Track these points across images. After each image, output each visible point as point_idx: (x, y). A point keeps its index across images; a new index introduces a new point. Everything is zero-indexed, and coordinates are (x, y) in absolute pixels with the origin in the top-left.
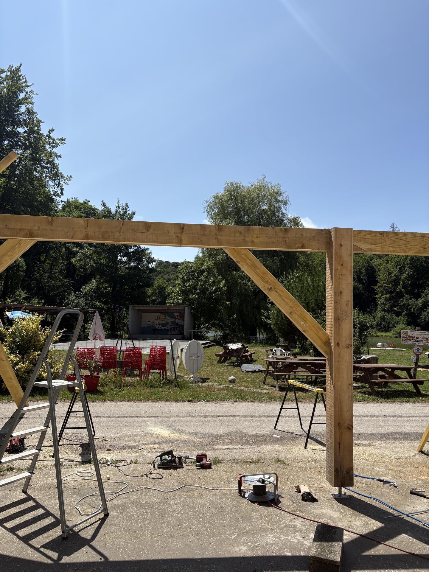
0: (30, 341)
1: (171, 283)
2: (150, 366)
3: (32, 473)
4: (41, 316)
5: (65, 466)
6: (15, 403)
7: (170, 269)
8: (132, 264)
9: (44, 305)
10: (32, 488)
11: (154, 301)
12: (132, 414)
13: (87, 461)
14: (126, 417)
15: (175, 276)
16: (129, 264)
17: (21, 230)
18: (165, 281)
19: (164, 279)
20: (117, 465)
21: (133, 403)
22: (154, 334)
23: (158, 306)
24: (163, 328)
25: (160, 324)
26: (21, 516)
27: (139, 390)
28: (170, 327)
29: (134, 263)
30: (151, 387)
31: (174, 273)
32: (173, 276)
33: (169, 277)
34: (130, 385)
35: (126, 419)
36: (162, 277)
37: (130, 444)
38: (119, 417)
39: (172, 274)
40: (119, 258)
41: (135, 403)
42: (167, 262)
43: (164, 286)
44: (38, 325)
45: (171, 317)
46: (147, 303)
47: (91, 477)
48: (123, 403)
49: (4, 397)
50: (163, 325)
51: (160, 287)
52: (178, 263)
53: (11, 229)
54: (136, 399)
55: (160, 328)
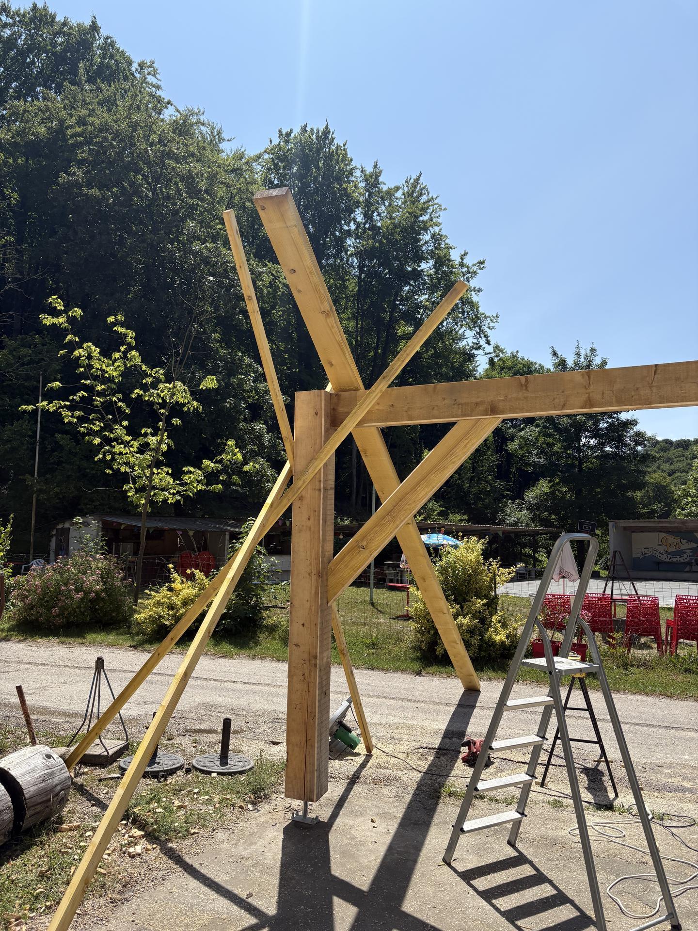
0: (469, 581)
1: (677, 478)
2: (678, 633)
3: (522, 814)
4: (481, 542)
5: (567, 806)
6: (459, 681)
7: (672, 453)
8: (608, 449)
9: (468, 523)
10: (522, 840)
11: (653, 512)
12: (664, 722)
13: (606, 806)
14: (654, 726)
15: (685, 464)
16: (602, 448)
17: (477, 404)
18: (665, 474)
19: (663, 471)
20: (667, 823)
21: (657, 699)
22: (658, 570)
23: (663, 520)
24: (675, 560)
25: (668, 553)
26: (517, 890)
27: (662, 676)
28: (688, 559)
29: (611, 447)
30: (685, 672)
31: (682, 458)
32: (680, 465)
33: (672, 467)
34: (643, 664)
35: (654, 730)
36: (658, 468)
37: (676, 781)
38: (639, 725)
39: (677, 461)
40: (583, 440)
41: (663, 700)
42: (667, 441)
43: (665, 484)
44: (478, 555)
45: (690, 541)
46: (640, 516)
47: (622, 839)
48: (638, 697)
49: (441, 669)
50: (675, 554)
51: (656, 486)
52: (689, 441)
53: (462, 404)
54: (661, 692)
55: (667, 560)
